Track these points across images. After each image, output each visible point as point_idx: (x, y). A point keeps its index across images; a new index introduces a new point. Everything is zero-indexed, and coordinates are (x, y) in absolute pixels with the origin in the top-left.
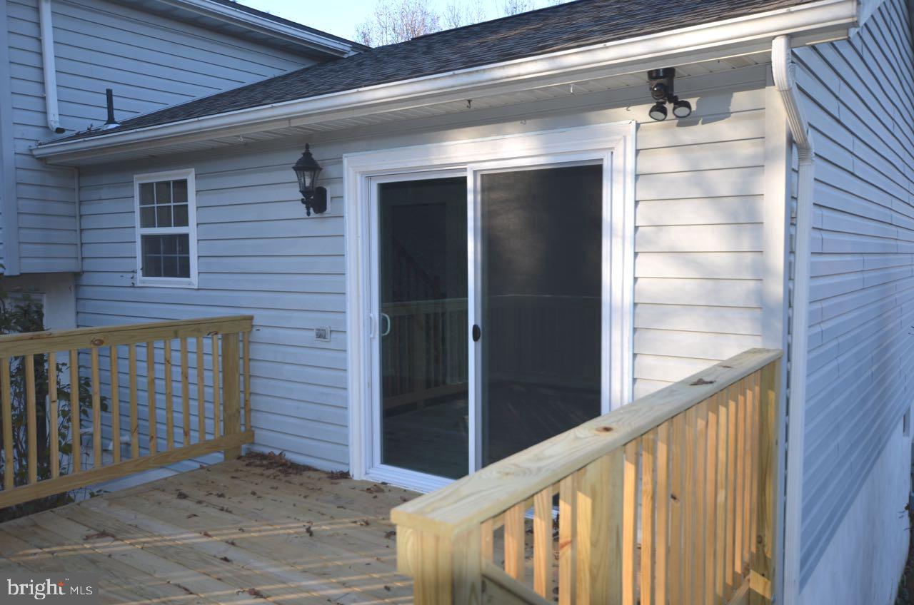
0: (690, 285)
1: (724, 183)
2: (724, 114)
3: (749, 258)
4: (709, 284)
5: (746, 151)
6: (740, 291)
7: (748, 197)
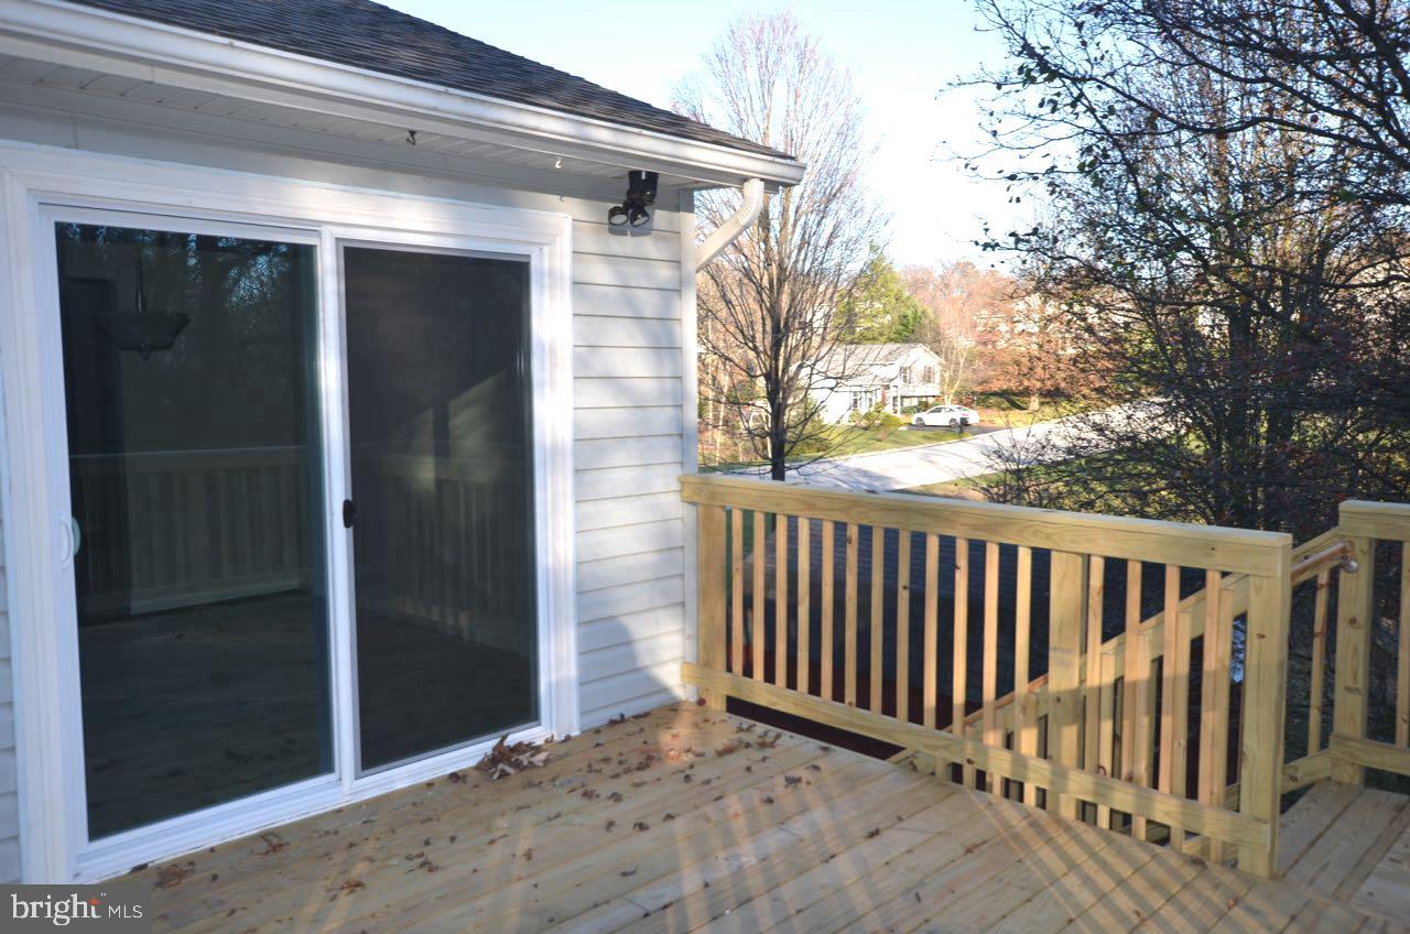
0: (622, 415)
1: (649, 303)
2: (645, 231)
3: (669, 384)
4: (639, 412)
5: (665, 273)
6: (662, 419)
7: (667, 320)
